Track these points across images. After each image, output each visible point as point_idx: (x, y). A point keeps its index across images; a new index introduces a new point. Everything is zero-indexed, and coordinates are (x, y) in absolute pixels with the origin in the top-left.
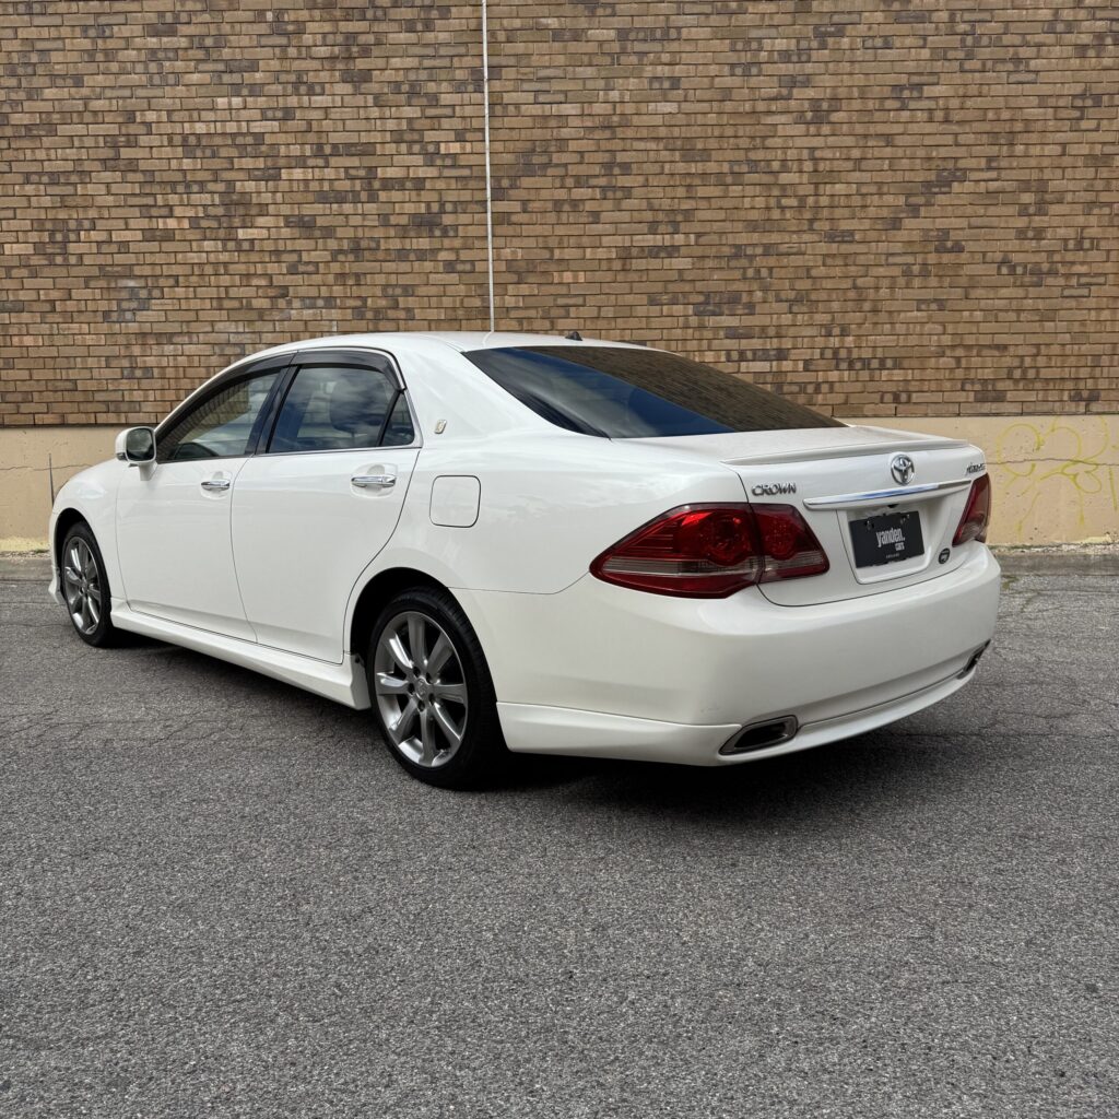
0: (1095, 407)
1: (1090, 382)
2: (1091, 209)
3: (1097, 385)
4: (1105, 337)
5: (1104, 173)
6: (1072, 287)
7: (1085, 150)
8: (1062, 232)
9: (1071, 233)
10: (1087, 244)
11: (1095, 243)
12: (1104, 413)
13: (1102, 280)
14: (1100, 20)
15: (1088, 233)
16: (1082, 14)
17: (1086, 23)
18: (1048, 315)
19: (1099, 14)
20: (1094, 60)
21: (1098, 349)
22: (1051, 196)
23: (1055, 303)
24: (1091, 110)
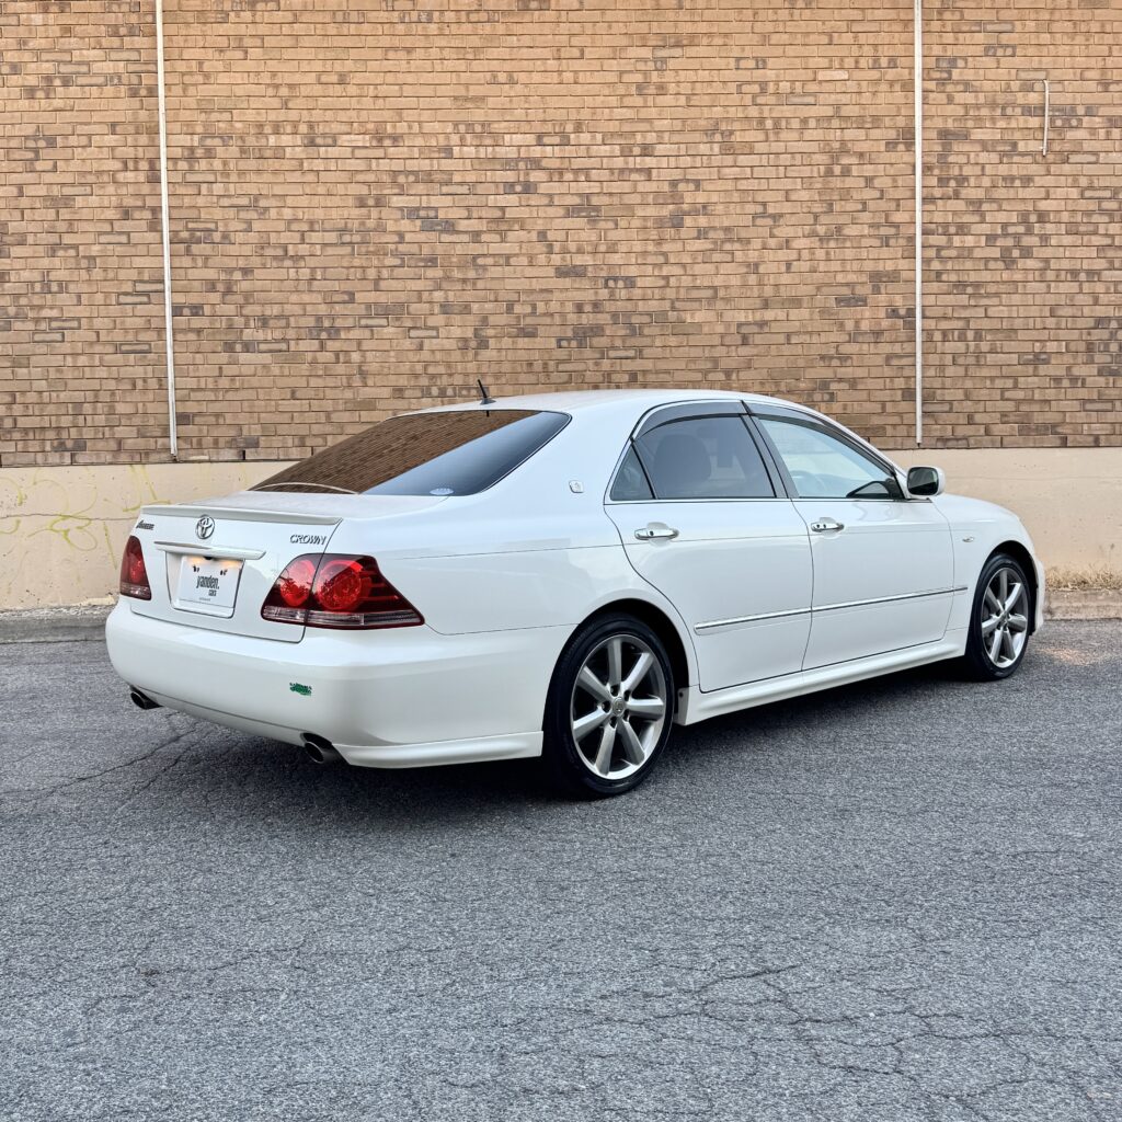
0: (80, 458)
1: (73, 431)
2: (54, 251)
3: (81, 435)
4: (84, 384)
5: (65, 214)
6: (44, 332)
7: (42, 191)
8: (26, 275)
9: (36, 276)
10: (55, 288)
11: (63, 286)
12: (92, 464)
13: (75, 324)
14: (47, 61)
15: (53, 276)
16: (27, 57)
17: (33, 65)
18: (19, 361)
19: (45, 56)
20: (43, 101)
21: (79, 397)
22: (12, 238)
23: (28, 348)
24: (45, 151)
